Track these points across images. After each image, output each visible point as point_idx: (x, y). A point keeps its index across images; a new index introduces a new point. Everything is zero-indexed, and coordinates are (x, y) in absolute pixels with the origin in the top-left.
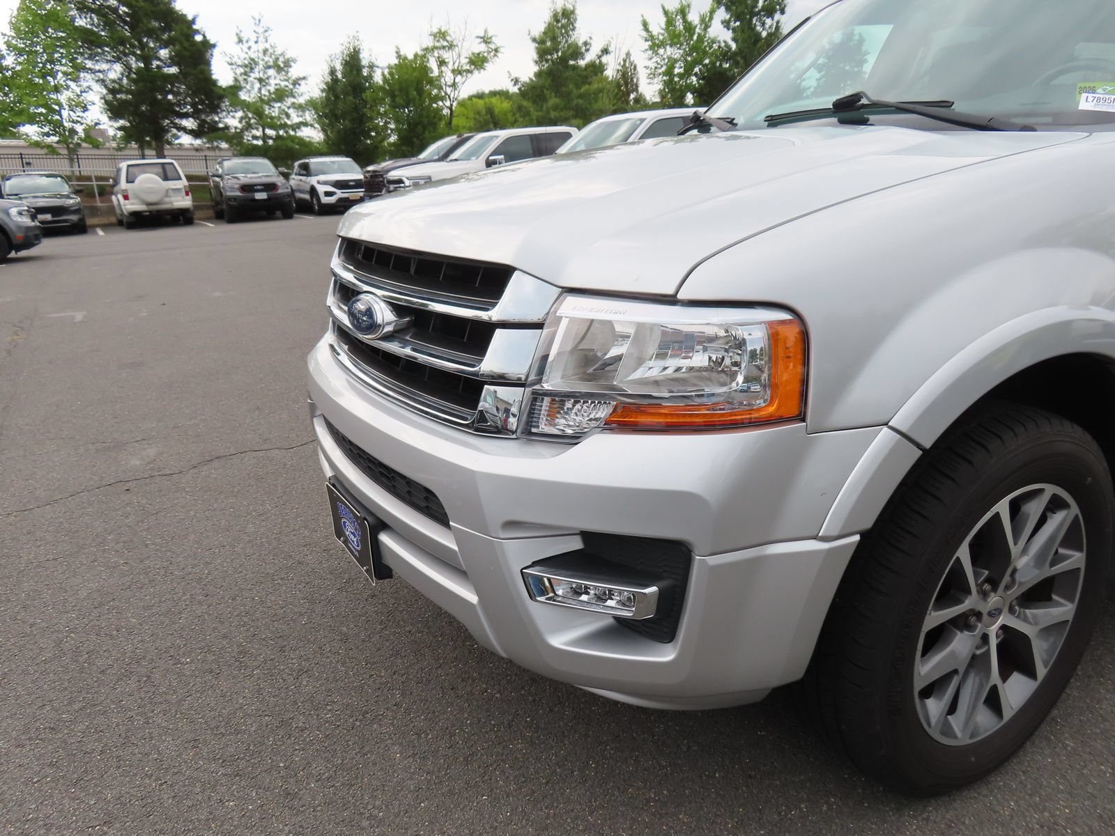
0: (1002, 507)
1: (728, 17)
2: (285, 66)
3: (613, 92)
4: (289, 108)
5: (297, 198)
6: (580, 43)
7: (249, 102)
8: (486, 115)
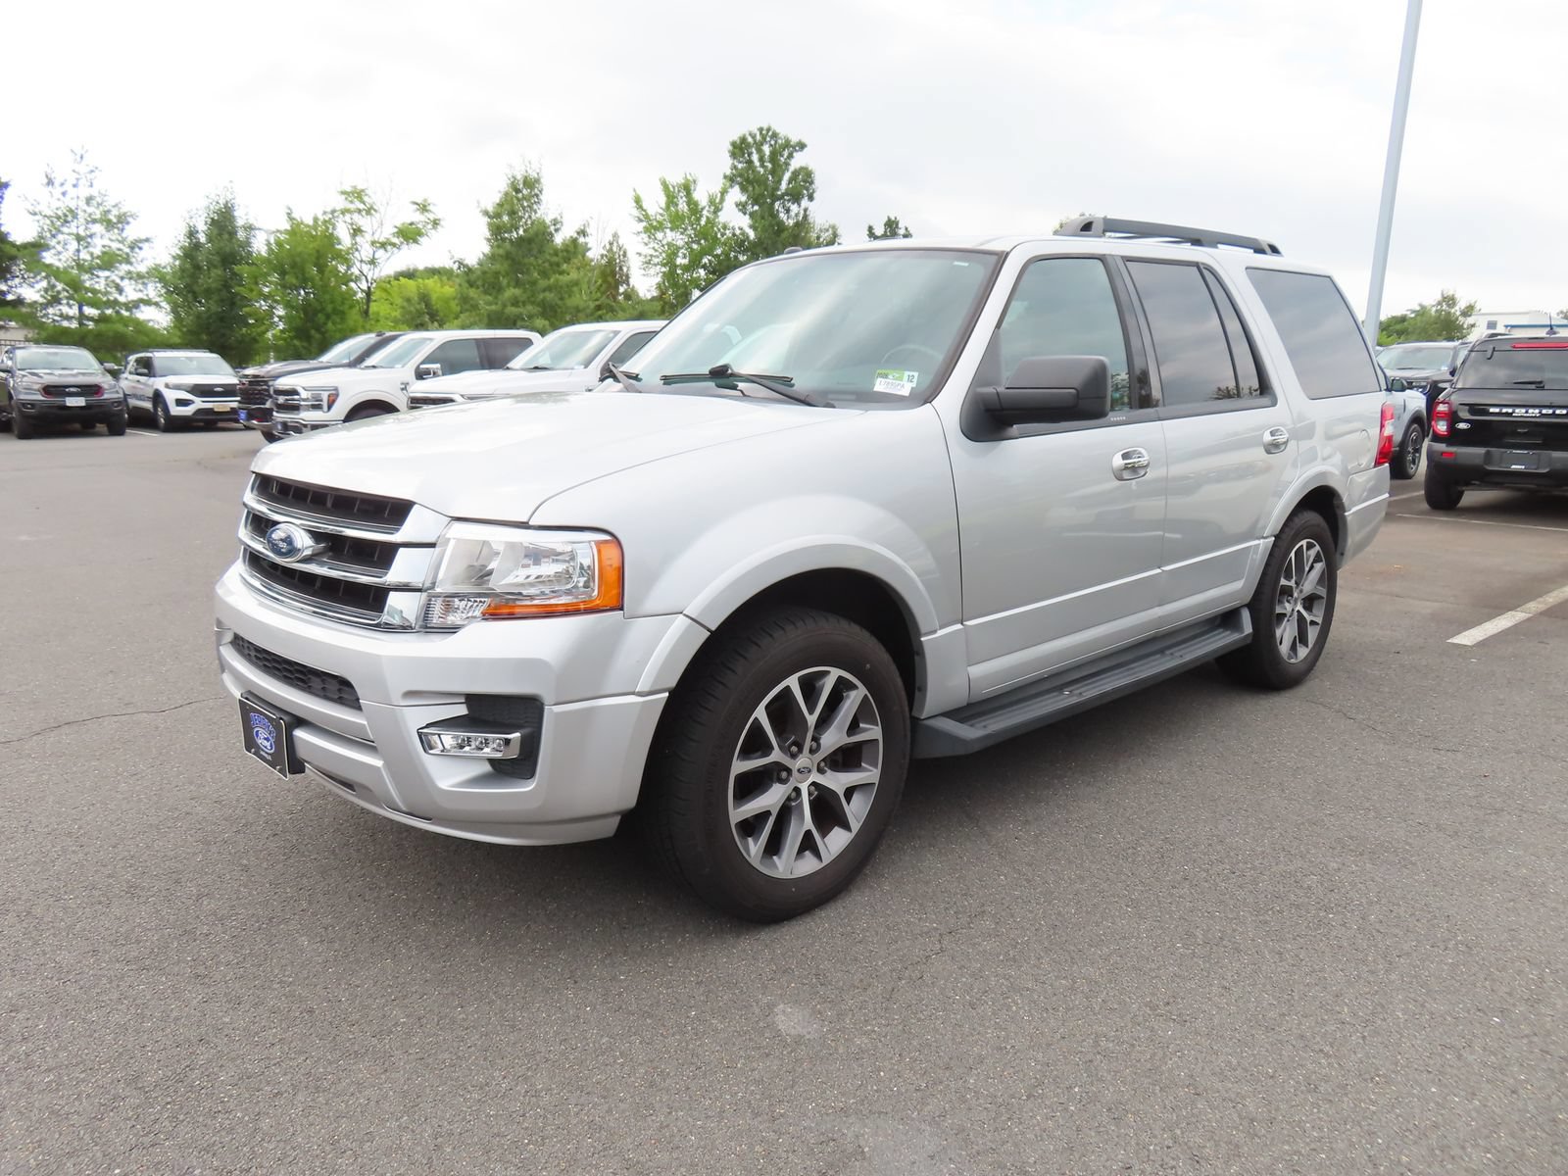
0: (793, 682)
1: (744, 198)
2: (119, 222)
3: (596, 282)
4: (122, 278)
5: (131, 406)
6: (548, 221)
7: (58, 268)
8: (419, 304)
